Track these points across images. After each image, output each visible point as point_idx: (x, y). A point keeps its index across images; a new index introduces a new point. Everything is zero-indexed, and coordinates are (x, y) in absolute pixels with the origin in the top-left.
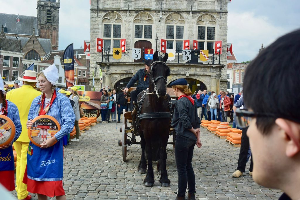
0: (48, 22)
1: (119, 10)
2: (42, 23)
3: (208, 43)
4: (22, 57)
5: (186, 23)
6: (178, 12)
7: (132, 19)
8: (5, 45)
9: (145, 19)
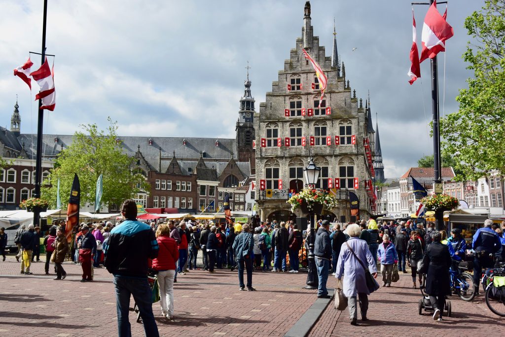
0: (247, 144)
1: (277, 157)
2: (241, 145)
3: (349, 180)
4: (217, 185)
5: (330, 164)
6: (324, 156)
7: (288, 163)
8: (201, 175)
9: (297, 162)
